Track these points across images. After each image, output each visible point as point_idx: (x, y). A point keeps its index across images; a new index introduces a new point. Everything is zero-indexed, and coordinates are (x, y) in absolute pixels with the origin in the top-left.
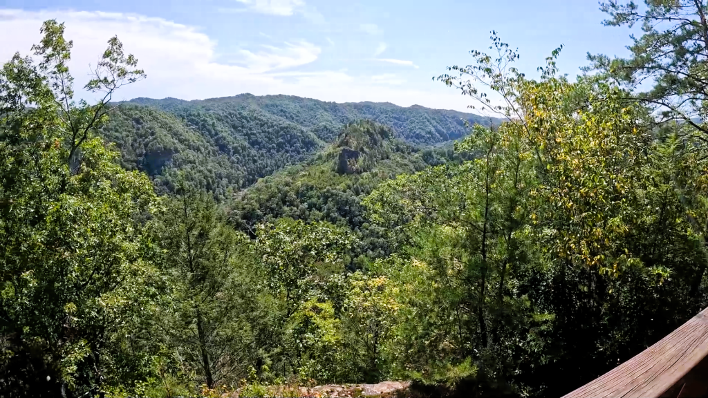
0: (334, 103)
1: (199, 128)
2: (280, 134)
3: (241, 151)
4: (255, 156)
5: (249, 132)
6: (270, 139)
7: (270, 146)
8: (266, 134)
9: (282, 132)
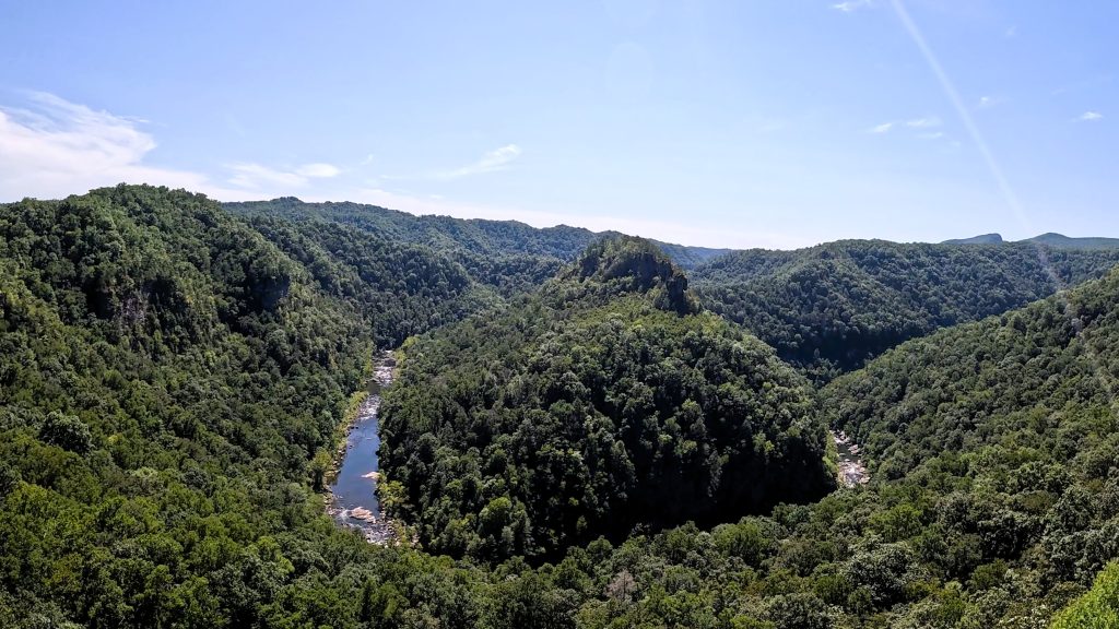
2: (409, 263)
3: (354, 291)
4: (379, 300)
5: (358, 259)
6: (394, 273)
7: (398, 284)
8: (386, 264)
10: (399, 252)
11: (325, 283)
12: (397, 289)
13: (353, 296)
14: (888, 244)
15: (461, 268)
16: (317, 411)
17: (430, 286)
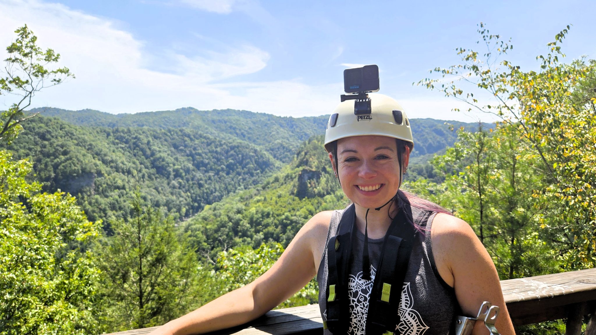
0: (291, 118)
1: (130, 147)
2: (230, 154)
3: (184, 174)
4: (201, 179)
5: (194, 152)
6: (218, 160)
7: (219, 168)
8: (215, 155)
9: (232, 152)
10: (225, 146)
11: (161, 170)
15: (268, 155)
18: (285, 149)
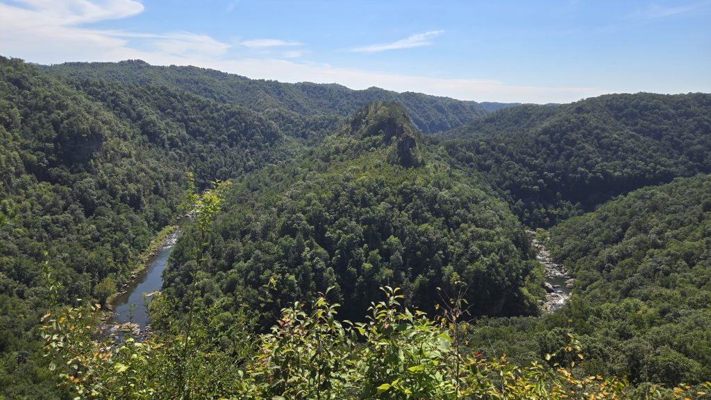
1: (108, 106)
2: (230, 121)
3: (180, 144)
4: (202, 151)
5: (185, 117)
6: (217, 129)
7: (220, 138)
8: (211, 122)
9: (233, 119)
10: (222, 111)
11: (153, 137)
12: (220, 142)
13: (179, 148)
14: (653, 96)
15: (275, 125)
16: (115, 244)
17: (248, 140)
18: (286, 120)
